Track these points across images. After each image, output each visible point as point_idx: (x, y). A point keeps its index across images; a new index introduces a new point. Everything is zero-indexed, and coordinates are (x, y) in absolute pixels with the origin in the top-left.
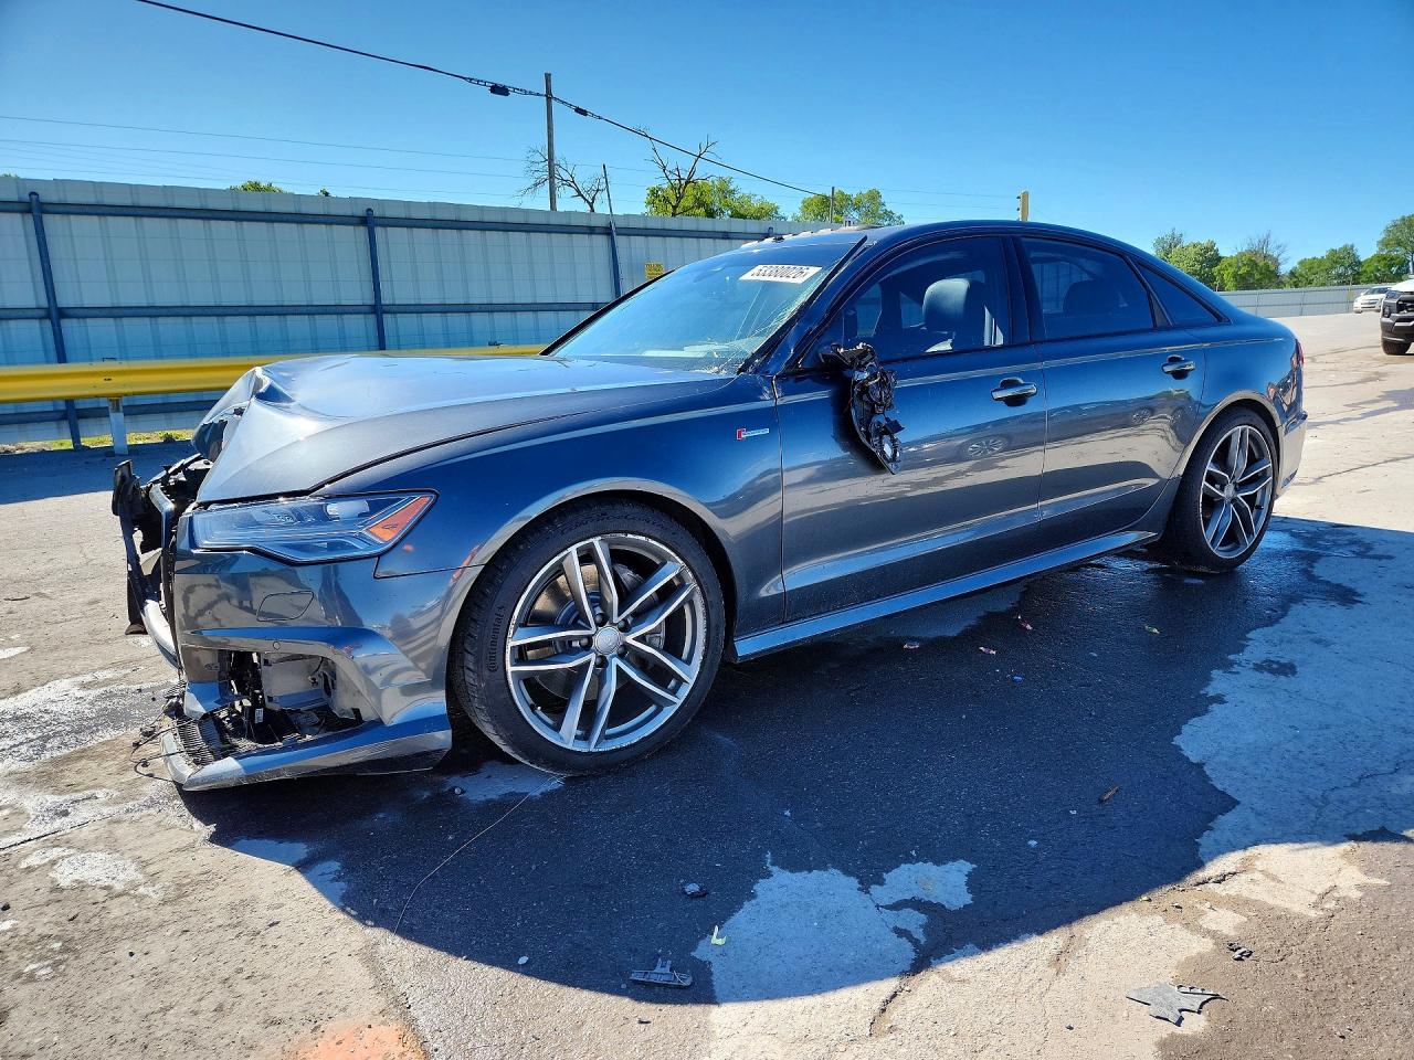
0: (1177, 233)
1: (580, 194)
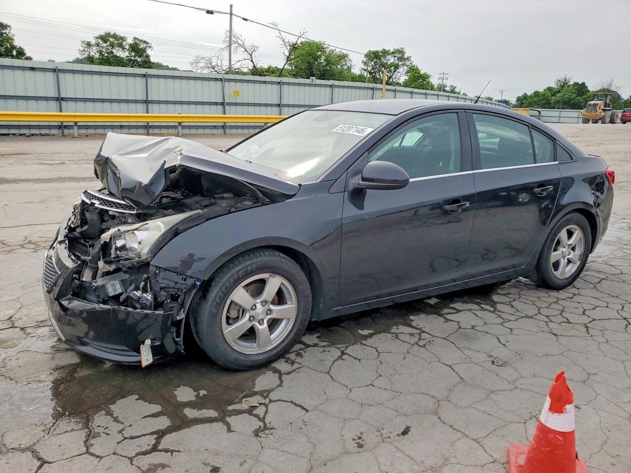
0: (567, 78)
1: (246, 51)
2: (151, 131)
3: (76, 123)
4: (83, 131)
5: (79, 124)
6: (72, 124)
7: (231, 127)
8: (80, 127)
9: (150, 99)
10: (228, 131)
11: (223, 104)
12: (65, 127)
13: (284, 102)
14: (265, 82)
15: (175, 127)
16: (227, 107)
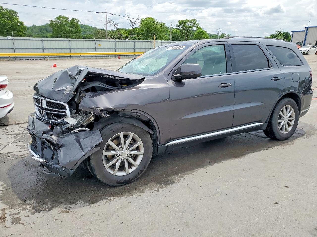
1: (115, 25)
2: (72, 58)
3: (48, 56)
4: (51, 58)
5: (49, 56)
6: (47, 56)
7: (98, 56)
8: (50, 57)
9: (71, 48)
10: (97, 57)
11: (95, 49)
12: (45, 57)
13: (117, 47)
14: (110, 41)
15: (79, 57)
16: (97, 50)
